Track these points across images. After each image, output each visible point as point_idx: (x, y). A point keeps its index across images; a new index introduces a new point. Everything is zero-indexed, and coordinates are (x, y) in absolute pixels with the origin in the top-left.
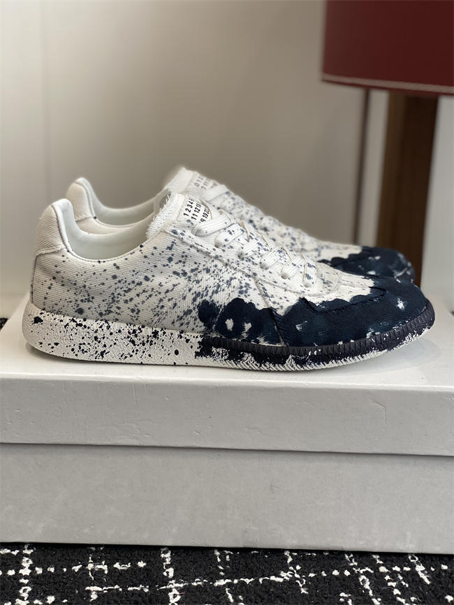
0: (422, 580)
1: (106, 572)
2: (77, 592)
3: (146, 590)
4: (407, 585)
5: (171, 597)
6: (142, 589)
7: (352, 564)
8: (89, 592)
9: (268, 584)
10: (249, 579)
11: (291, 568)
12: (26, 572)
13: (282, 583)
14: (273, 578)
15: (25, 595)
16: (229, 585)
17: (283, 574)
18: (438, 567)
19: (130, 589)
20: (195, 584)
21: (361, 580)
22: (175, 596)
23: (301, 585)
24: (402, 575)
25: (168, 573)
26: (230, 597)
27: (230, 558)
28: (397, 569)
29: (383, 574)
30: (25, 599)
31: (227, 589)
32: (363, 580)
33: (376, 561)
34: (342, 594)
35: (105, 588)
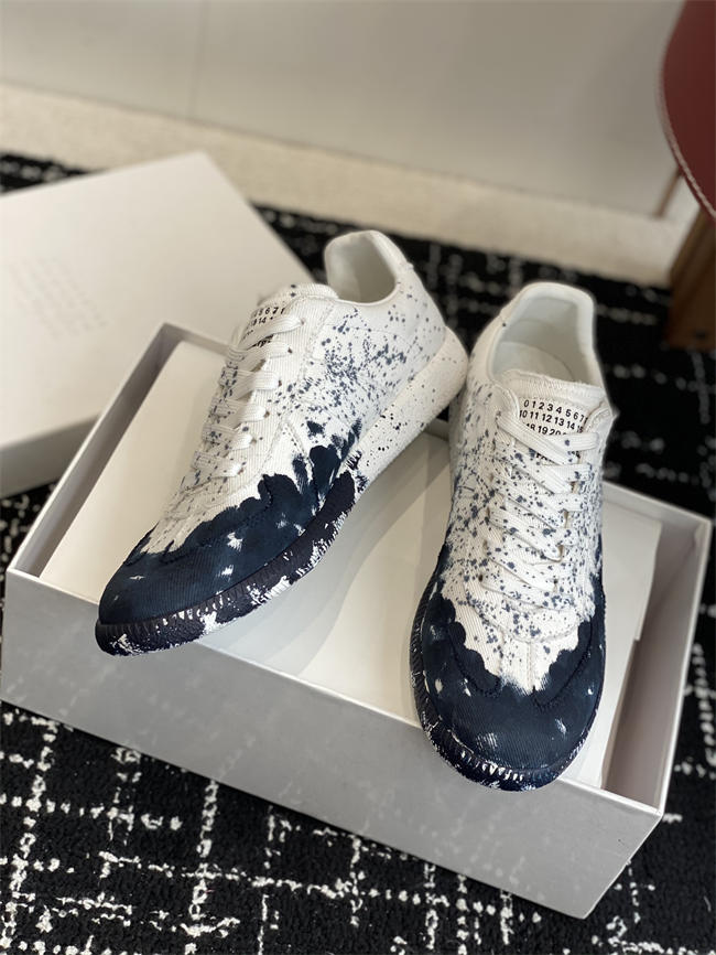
0: (500, 934)
1: (130, 828)
2: (88, 856)
3: (170, 875)
4: (479, 942)
5: (195, 894)
6: (164, 872)
7: (427, 885)
8: (102, 861)
9: (315, 897)
10: (297, 883)
11: (353, 875)
12: (34, 805)
13: (333, 901)
14: (325, 889)
15: (26, 849)
16: (269, 889)
17: (340, 885)
18: (529, 917)
19: (151, 867)
20: (229, 877)
21: (428, 916)
22: (201, 892)
23: (354, 909)
24: (481, 921)
25: (203, 847)
26: (265, 909)
27: (285, 837)
28: (478, 907)
29: (459, 913)
30: (25, 856)
31: (265, 896)
32: (431, 919)
33: (458, 887)
34: (398, 940)
35: (122, 859)
